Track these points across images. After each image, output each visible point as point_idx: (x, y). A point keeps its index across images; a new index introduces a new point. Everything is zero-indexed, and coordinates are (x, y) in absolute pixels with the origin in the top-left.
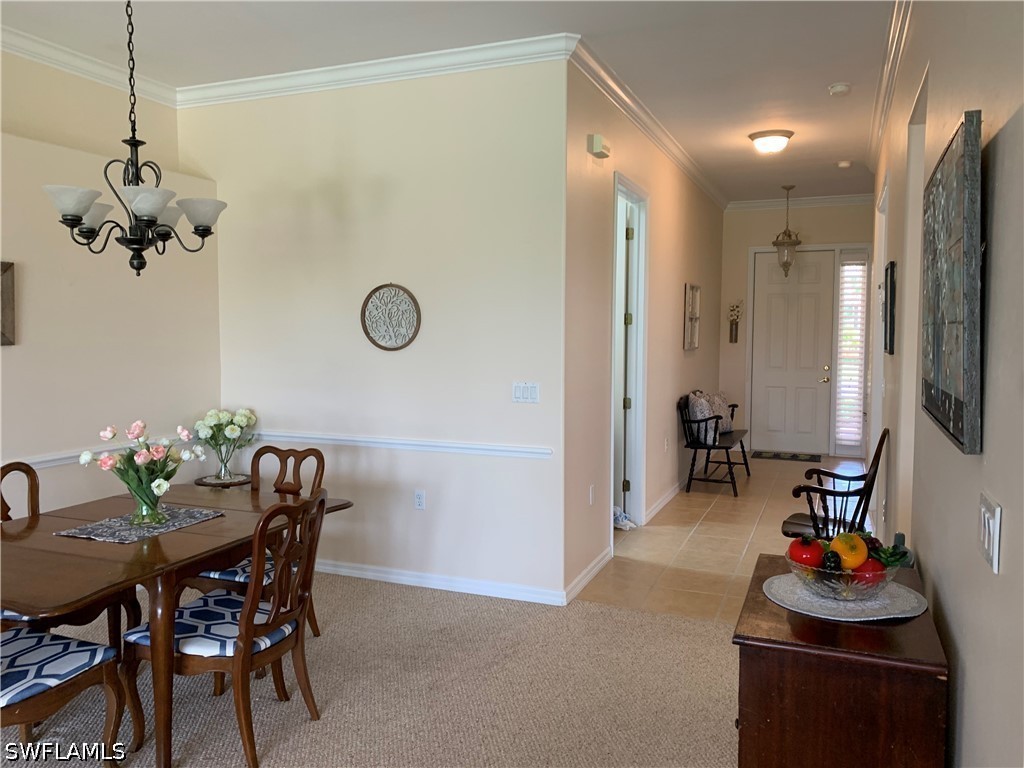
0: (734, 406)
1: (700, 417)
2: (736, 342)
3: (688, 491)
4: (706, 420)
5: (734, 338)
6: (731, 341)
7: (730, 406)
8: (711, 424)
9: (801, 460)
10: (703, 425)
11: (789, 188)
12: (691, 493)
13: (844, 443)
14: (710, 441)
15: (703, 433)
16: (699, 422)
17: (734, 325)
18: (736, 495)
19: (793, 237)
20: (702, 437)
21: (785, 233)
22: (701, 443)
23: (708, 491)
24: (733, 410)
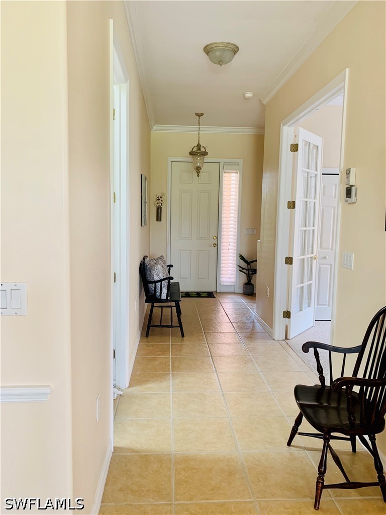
0: (170, 266)
1: (156, 278)
2: (161, 221)
3: (147, 336)
4: (161, 281)
5: (159, 218)
6: (157, 220)
7: (168, 266)
8: (165, 283)
9: (203, 297)
10: (158, 284)
11: (199, 115)
12: (150, 338)
13: (225, 284)
14: (164, 296)
15: (159, 291)
16: (156, 282)
17: (159, 210)
18: (183, 336)
19: (202, 149)
20: (158, 293)
21: (197, 146)
22: (157, 298)
23: (162, 334)
24: (169, 269)
